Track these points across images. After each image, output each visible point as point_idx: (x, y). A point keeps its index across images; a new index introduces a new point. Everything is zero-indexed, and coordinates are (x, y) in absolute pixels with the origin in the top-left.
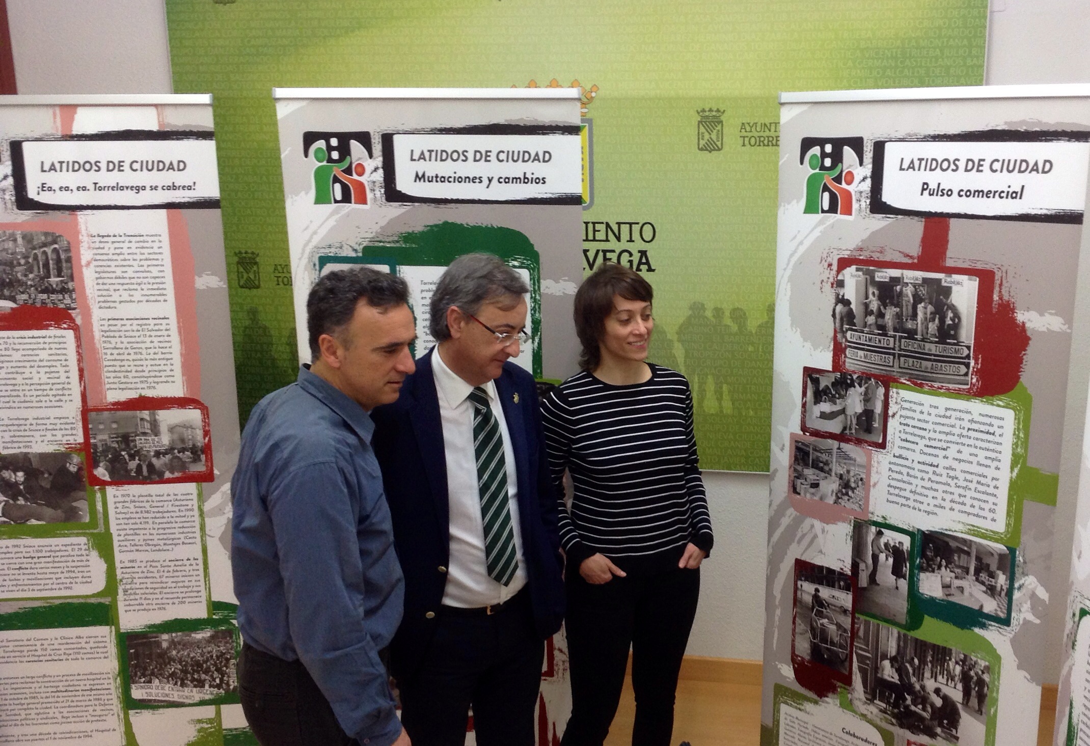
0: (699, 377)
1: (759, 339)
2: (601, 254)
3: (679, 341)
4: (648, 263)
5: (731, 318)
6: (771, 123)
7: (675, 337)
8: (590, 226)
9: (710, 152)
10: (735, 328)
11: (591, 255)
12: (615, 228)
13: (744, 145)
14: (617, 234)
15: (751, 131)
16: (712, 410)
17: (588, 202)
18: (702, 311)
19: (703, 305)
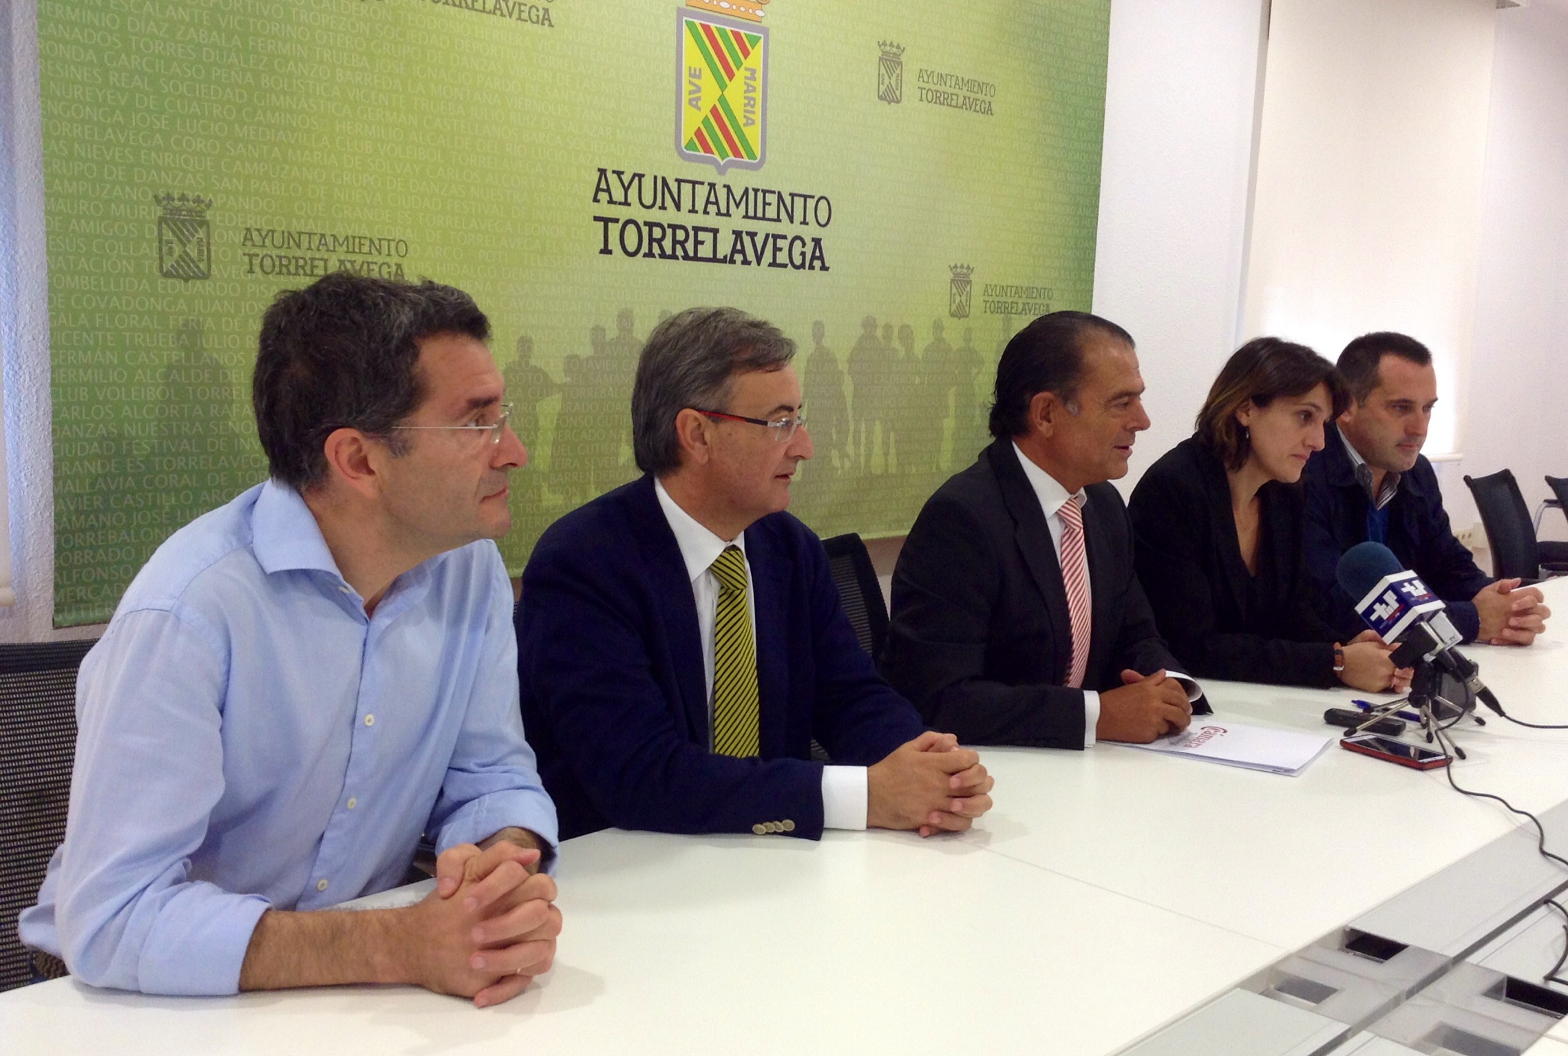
0: (865, 424)
1: (925, 368)
2: (771, 240)
3: (849, 373)
4: (821, 258)
5: (899, 338)
6: (947, 75)
7: (846, 368)
8: (760, 195)
9: (889, 103)
10: (902, 352)
11: (759, 240)
12: (788, 201)
13: (921, 100)
14: (790, 210)
15: (928, 82)
16: (877, 470)
17: (759, 157)
18: (873, 329)
19: (875, 320)
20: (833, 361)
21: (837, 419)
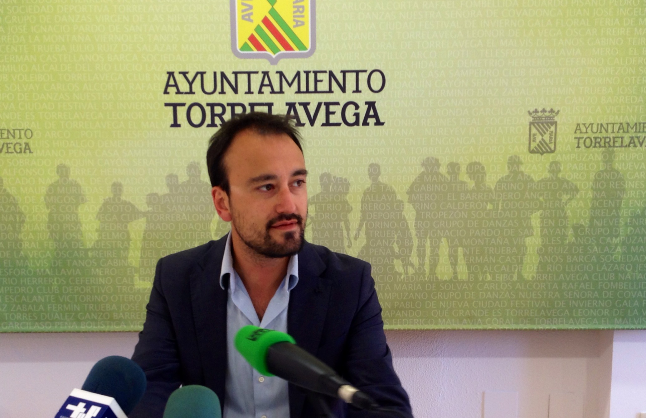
0: (430, 241)
1: (499, 196)
2: (323, 108)
3: (410, 201)
4: (376, 116)
5: (467, 173)
7: (405, 198)
8: (312, 76)
10: (471, 184)
11: (312, 109)
12: (340, 77)
14: (342, 83)
16: (446, 276)
17: (309, 48)
18: (436, 167)
19: (437, 160)
20: (392, 193)
21: (398, 237)
